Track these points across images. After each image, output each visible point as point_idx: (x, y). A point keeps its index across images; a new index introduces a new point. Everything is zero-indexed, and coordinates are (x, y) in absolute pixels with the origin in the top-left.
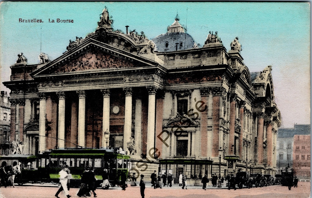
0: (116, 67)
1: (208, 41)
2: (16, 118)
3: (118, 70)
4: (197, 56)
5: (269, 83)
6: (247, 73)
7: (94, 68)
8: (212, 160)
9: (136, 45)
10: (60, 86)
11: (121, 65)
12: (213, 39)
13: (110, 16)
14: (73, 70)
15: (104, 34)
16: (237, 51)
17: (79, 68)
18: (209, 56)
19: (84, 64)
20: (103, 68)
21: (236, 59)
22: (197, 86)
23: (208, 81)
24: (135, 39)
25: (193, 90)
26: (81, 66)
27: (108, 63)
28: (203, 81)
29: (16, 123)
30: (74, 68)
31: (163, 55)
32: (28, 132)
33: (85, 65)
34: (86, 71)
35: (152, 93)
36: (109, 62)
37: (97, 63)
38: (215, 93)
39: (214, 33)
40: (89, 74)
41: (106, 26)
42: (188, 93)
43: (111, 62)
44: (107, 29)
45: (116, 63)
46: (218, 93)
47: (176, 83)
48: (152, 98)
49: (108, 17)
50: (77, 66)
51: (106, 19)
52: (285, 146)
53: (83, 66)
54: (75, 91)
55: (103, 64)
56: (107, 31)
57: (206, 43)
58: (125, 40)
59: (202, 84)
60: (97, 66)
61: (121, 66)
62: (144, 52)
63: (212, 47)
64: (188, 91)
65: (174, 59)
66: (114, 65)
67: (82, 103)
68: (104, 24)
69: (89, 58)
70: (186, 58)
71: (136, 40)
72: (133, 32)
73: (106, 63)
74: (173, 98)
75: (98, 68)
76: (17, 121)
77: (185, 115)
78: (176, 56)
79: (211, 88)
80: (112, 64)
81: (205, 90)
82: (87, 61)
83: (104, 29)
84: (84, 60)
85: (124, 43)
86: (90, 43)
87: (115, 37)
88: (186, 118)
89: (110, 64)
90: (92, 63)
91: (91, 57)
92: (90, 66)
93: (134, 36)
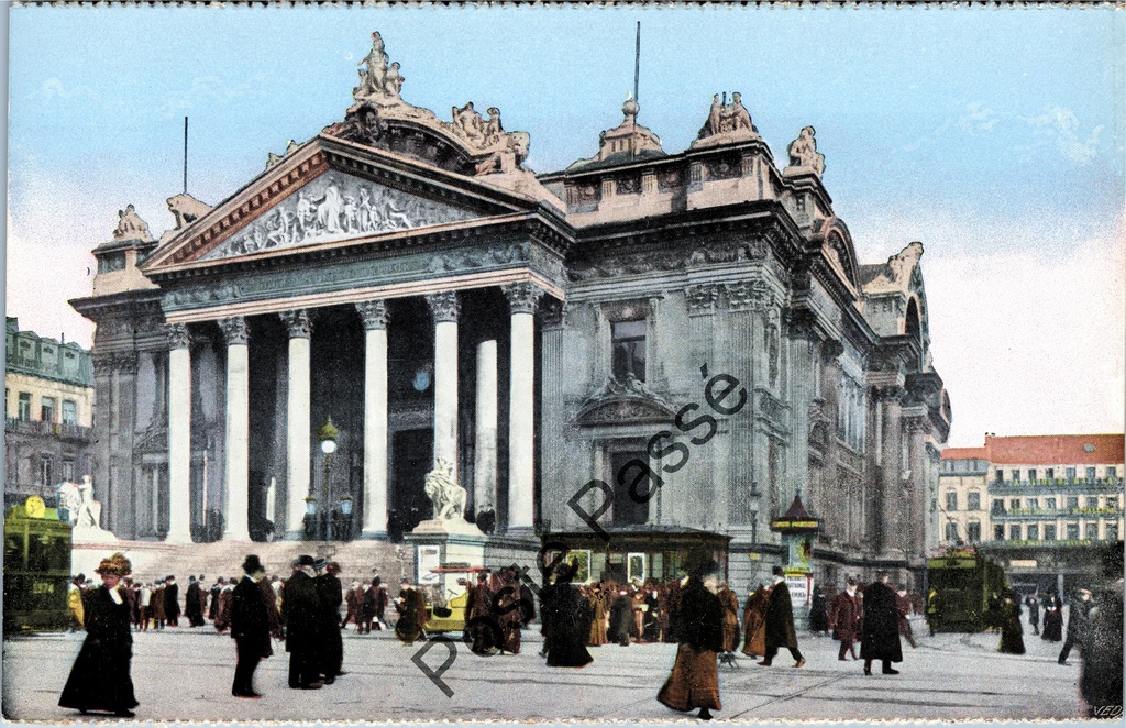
0: (404, 225)
2: (110, 414)
3: (407, 232)
4: (673, 178)
5: (916, 297)
6: (842, 242)
7: (332, 232)
8: (729, 534)
9: (473, 153)
10: (230, 298)
11: (418, 216)
12: (726, 119)
14: (270, 244)
15: (370, 126)
16: (810, 170)
17: (287, 236)
18: (716, 175)
19: (302, 222)
20: (362, 229)
21: (806, 190)
22: (677, 279)
23: (711, 262)
24: (469, 135)
25: (660, 297)
26: (294, 228)
27: (379, 214)
28: (696, 262)
30: (271, 236)
31: (561, 184)
32: (147, 458)
33: (306, 223)
34: (307, 241)
35: (521, 306)
36: (382, 209)
37: (342, 216)
38: (735, 302)
39: (730, 99)
40: (318, 254)
42: (646, 307)
43: (388, 208)
44: (382, 108)
45: (404, 212)
46: (747, 301)
47: (605, 274)
48: (522, 326)
49: (386, 70)
50: (281, 229)
51: (379, 75)
52: (963, 503)
53: (299, 228)
54: (277, 314)
55: (361, 217)
56: (382, 113)
57: (701, 135)
58: (439, 140)
59: (690, 276)
60: (345, 223)
61: (419, 221)
62: (494, 169)
63: (722, 146)
64: (645, 300)
65: (598, 196)
66: (396, 220)
67: (299, 352)
68: (371, 91)
69: (320, 202)
70: (638, 189)
71: (472, 137)
72: (463, 114)
73: (372, 214)
74: (598, 328)
75: (345, 230)
76: (116, 422)
77: (635, 382)
78: (605, 184)
79: (721, 287)
80: (393, 214)
81: (700, 294)
82: (313, 210)
83: (373, 111)
84: (302, 206)
85: (434, 150)
86: (319, 150)
87: (406, 133)
88: (642, 391)
89: (385, 215)
90: (327, 214)
91: (325, 197)
92: (321, 225)
93: (468, 125)
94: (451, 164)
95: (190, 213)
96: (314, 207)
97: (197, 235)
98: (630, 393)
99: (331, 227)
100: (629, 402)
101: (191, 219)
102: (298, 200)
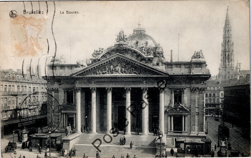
0: (136, 74)
1: (194, 57)
3: (138, 76)
4: (187, 66)
9: (145, 56)
10: (93, 84)
11: (139, 72)
13: (125, 35)
14: (103, 74)
15: (121, 48)
17: (108, 73)
18: (197, 67)
19: (112, 70)
20: (127, 73)
22: (188, 86)
23: (196, 83)
25: (185, 88)
26: (110, 71)
27: (130, 70)
28: (193, 83)
30: (104, 72)
32: (62, 111)
34: (113, 75)
35: (162, 92)
38: (201, 91)
40: (116, 77)
41: (122, 42)
44: (124, 44)
45: (136, 71)
46: (203, 91)
47: (174, 83)
48: (162, 96)
49: (124, 36)
50: (106, 71)
51: (122, 37)
55: (126, 71)
56: (124, 46)
57: (192, 58)
58: (137, 53)
59: (191, 85)
62: (157, 65)
63: (198, 62)
64: (182, 89)
65: (172, 68)
66: (134, 72)
67: (110, 96)
68: (120, 40)
69: (115, 66)
70: (180, 67)
71: (145, 53)
72: (143, 48)
74: (172, 93)
75: (122, 73)
77: (180, 104)
78: (173, 66)
79: (198, 88)
81: (194, 89)
82: (114, 68)
83: (122, 45)
84: (112, 67)
85: (136, 54)
86: (117, 57)
87: (129, 50)
88: (182, 106)
89: (132, 71)
90: (118, 69)
91: (117, 66)
92: (116, 71)
93: (143, 50)
94: (140, 58)
95: (82, 64)
96: (114, 67)
97: (86, 70)
100: (179, 108)
101: (82, 66)
102: (111, 65)
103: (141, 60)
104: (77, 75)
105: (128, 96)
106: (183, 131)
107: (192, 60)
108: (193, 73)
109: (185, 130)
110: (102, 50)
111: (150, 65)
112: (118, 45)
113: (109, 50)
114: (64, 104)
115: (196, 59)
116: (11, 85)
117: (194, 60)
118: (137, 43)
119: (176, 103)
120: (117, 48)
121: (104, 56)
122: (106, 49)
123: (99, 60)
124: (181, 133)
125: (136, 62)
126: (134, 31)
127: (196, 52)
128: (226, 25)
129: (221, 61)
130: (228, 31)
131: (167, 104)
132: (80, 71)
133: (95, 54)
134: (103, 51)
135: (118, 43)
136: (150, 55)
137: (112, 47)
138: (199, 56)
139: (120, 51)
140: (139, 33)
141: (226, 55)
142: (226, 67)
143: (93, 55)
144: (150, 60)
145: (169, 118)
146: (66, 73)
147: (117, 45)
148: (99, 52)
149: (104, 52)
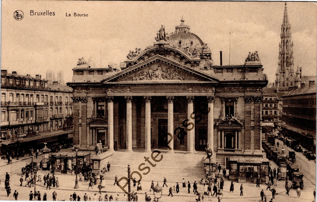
0: (180, 79)
1: (248, 59)
2: (79, 113)
3: (182, 82)
4: (240, 71)
7: (160, 79)
9: (191, 59)
10: (129, 92)
11: (184, 78)
12: (253, 58)
13: (166, 33)
14: (141, 79)
15: (162, 48)
17: (146, 78)
18: (251, 71)
19: (151, 75)
20: (169, 79)
22: (243, 94)
23: (251, 91)
25: (238, 98)
27: (173, 75)
28: (247, 91)
29: (79, 117)
30: (141, 77)
32: (91, 125)
34: (153, 81)
35: (211, 101)
37: (162, 75)
38: (256, 101)
40: (157, 84)
41: (162, 42)
42: (234, 100)
44: (165, 44)
45: (180, 76)
46: (259, 101)
47: (225, 91)
48: (211, 106)
49: (165, 34)
50: (144, 76)
51: (163, 36)
53: (149, 76)
55: (168, 76)
56: (165, 46)
57: (246, 61)
58: (181, 54)
59: (245, 94)
60: (163, 77)
62: (204, 69)
63: (254, 66)
64: (235, 98)
65: (222, 72)
66: (178, 78)
68: (161, 39)
69: (155, 70)
71: (190, 55)
72: (187, 49)
73: (171, 75)
74: (222, 103)
75: (163, 79)
76: (80, 115)
77: (233, 117)
78: (224, 70)
79: (253, 97)
80: (177, 76)
81: (248, 98)
82: (153, 72)
83: (163, 45)
84: (151, 71)
85: (179, 56)
86: (157, 59)
87: (171, 51)
88: (234, 119)
89: (175, 76)
90: (159, 74)
91: (157, 70)
92: (157, 77)
93: (188, 51)
94: (184, 61)
97: (120, 75)
98: (231, 119)
99: (160, 78)
100: (231, 121)
101: (115, 70)
102: (149, 69)
103: (186, 63)
104: (109, 81)
105: (171, 107)
106: (236, 149)
107: (246, 63)
108: (247, 79)
109: (238, 148)
110: (139, 50)
111: (197, 69)
112: (158, 44)
113: (147, 51)
114: (94, 116)
115: (251, 62)
116: (30, 94)
117: (249, 63)
118: (180, 43)
119: (227, 115)
120: (157, 48)
121: (141, 58)
122: (144, 50)
123: (135, 63)
124: (234, 151)
125: (179, 66)
126: (177, 28)
127: (251, 54)
128: (284, 22)
129: (279, 65)
130: (287, 29)
131: (217, 117)
132: (113, 76)
133: (130, 56)
134: (140, 52)
135: (158, 43)
136: (196, 56)
137: (151, 47)
138: (254, 58)
139: (161, 52)
140: (182, 31)
141: (284, 57)
142: (284, 73)
143: (127, 57)
144: (196, 63)
145: (219, 133)
146: (96, 78)
147: (156, 45)
148: (135, 54)
149: (140, 54)
